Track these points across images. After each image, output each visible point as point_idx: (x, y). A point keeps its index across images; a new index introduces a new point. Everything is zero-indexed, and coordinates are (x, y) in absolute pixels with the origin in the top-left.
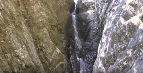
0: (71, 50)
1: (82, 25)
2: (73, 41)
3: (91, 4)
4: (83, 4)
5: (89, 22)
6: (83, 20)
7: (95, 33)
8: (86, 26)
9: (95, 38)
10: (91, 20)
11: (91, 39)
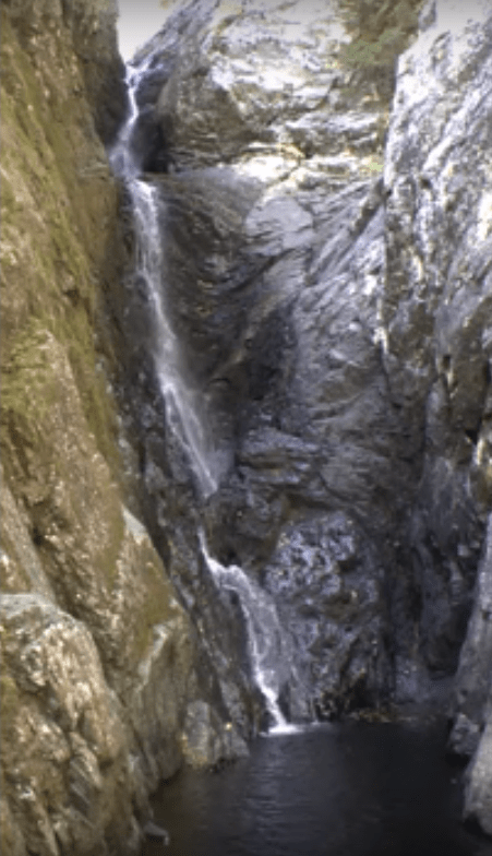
0: (162, 494)
1: (209, 278)
2: (154, 413)
3: (281, 104)
4: (221, 94)
5: (272, 261)
6: (216, 235)
7: (350, 369)
8: (241, 287)
9: (343, 410)
10: (288, 244)
11: (312, 411)
